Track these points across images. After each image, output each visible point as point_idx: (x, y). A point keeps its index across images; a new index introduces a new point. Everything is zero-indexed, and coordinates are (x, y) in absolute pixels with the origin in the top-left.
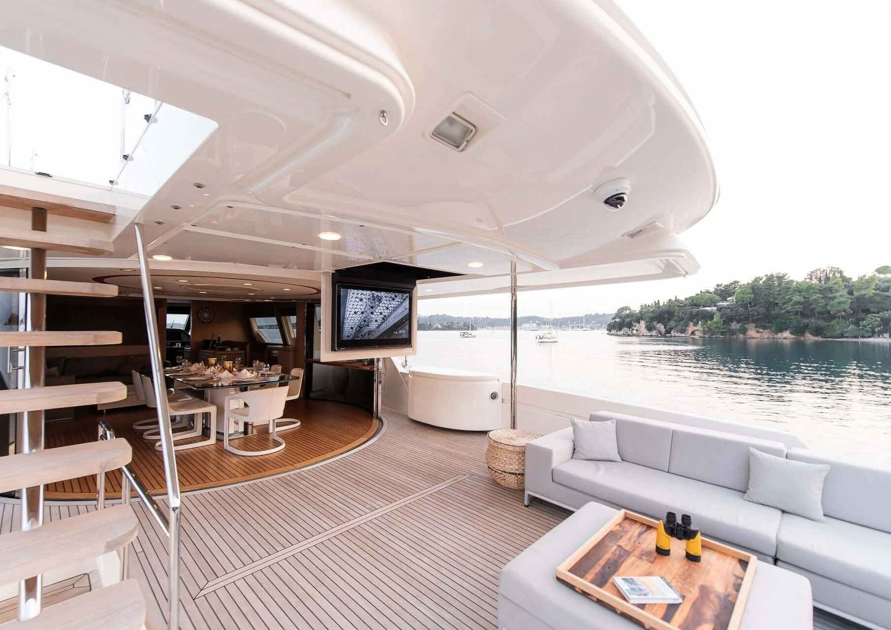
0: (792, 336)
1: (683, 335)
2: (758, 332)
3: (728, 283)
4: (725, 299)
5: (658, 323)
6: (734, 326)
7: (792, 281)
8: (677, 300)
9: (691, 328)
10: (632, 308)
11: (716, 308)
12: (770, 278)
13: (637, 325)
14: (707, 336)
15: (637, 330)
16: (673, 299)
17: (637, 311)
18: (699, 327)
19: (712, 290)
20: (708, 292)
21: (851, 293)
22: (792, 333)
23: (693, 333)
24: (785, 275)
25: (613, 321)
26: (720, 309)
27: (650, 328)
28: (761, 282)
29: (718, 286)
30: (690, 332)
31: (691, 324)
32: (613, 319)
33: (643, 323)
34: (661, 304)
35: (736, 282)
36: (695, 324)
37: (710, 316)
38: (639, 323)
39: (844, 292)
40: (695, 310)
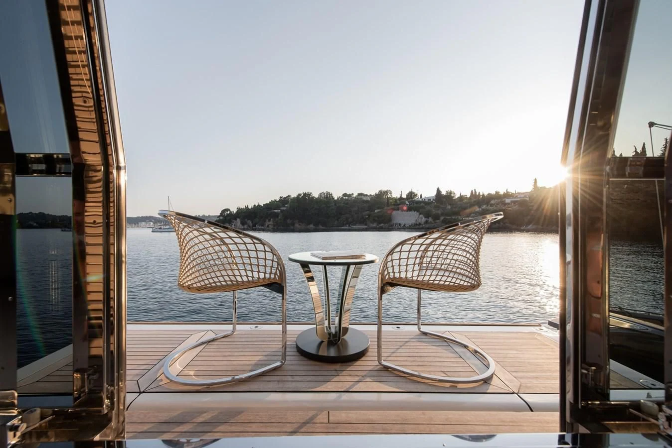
0: (314, 227)
1: (263, 227)
2: (300, 225)
3: (285, 196)
4: (284, 207)
5: (249, 220)
6: (289, 221)
7: (314, 197)
8: (259, 205)
9: (267, 223)
10: (231, 210)
11: (279, 211)
12: (305, 194)
13: (235, 221)
14: (275, 228)
15: (234, 225)
16: (257, 205)
17: (235, 212)
18: (271, 223)
19: (278, 200)
20: (275, 201)
21: (335, 205)
22: (314, 225)
23: (268, 226)
24: (311, 193)
25: (218, 219)
26: (282, 211)
27: (243, 223)
28: (301, 197)
29: (281, 197)
30: (266, 225)
31: (267, 221)
32: (218, 217)
33: (238, 220)
34: (250, 208)
35: (289, 196)
36: (269, 221)
37: (277, 215)
38: (236, 220)
39: (333, 204)
40: (269, 212)
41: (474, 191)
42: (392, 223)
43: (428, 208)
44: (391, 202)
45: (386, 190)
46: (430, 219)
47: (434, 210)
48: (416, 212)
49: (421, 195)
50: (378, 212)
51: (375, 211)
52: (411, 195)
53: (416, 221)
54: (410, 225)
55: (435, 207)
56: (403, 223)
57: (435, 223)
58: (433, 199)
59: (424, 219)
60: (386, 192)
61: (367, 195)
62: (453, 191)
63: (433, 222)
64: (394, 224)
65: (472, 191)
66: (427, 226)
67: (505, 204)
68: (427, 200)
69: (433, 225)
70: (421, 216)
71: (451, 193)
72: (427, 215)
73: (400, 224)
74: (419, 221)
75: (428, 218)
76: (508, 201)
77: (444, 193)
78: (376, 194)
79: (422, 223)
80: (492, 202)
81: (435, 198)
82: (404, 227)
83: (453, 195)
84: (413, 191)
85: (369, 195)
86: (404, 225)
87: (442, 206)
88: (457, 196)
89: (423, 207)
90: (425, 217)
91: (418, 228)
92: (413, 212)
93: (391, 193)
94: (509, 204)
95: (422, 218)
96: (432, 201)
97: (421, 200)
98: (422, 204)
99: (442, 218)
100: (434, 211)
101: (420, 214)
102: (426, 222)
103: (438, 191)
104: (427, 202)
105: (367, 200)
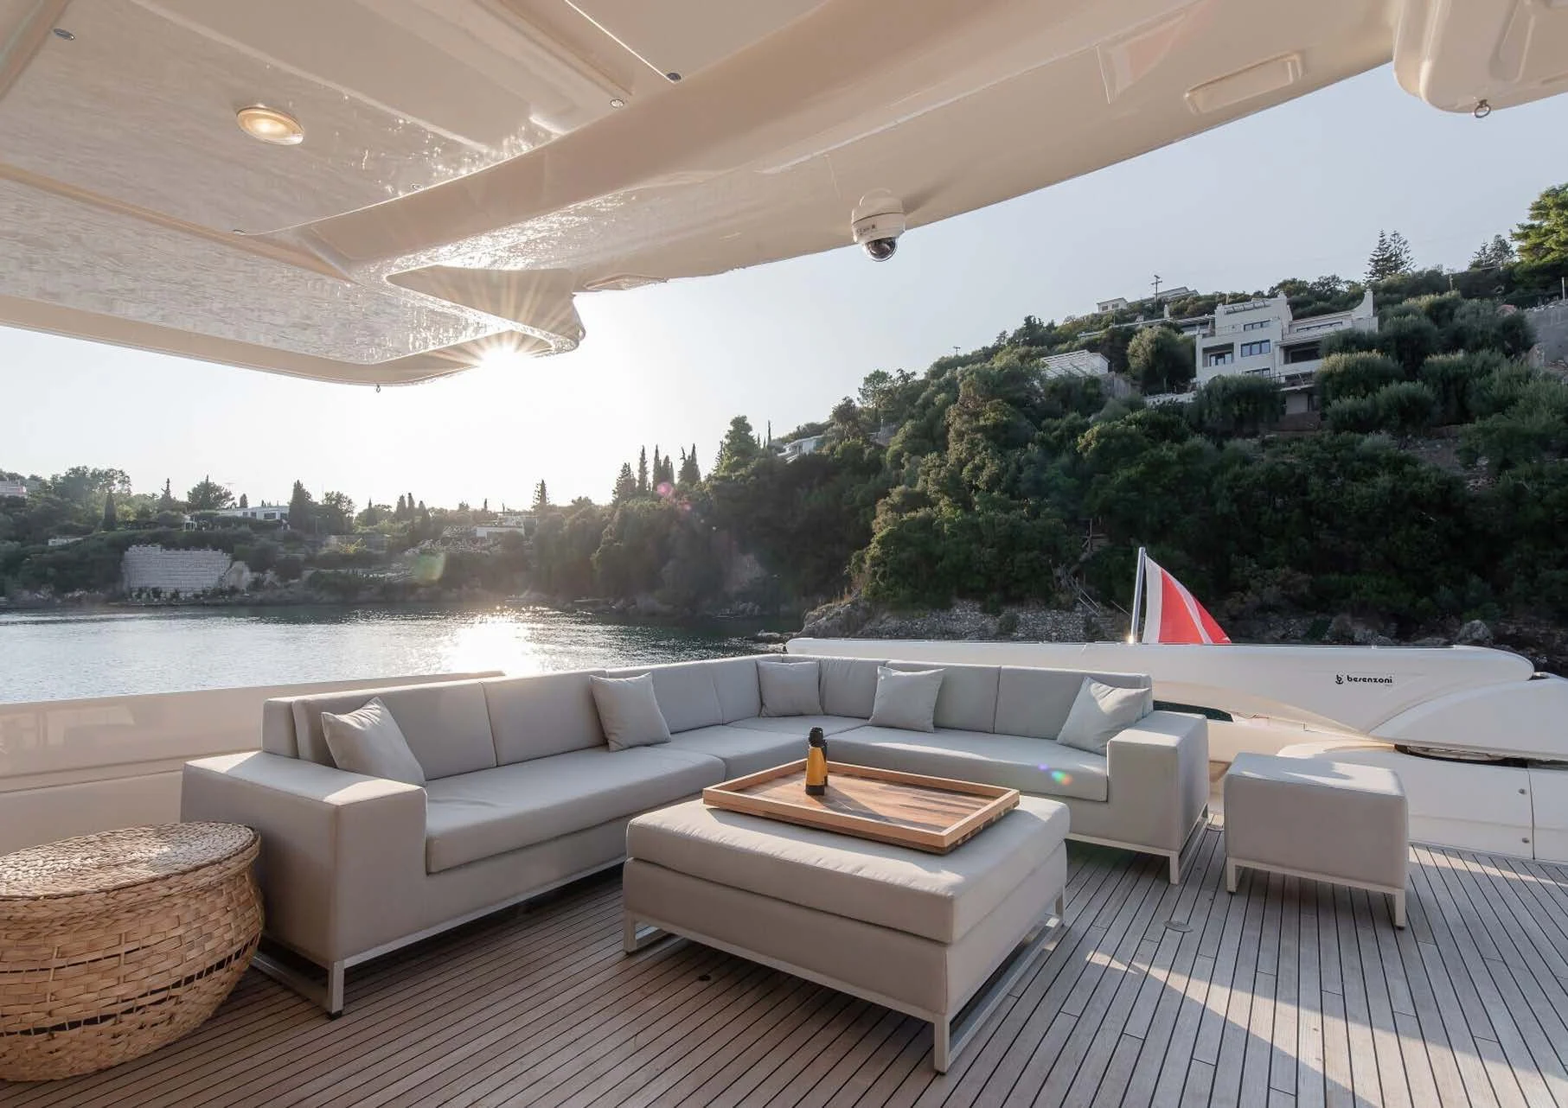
41: (406, 499)
42: (125, 588)
43: (263, 540)
44: (126, 514)
45: (104, 467)
46: (270, 576)
47: (282, 549)
48: (220, 552)
49: (244, 499)
50: (64, 548)
51: (50, 543)
52: (206, 495)
53: (221, 579)
54: (199, 590)
55: (288, 539)
56: (168, 587)
57: (287, 587)
58: (282, 515)
59: (248, 576)
60: (108, 476)
61: (13, 477)
62: (345, 495)
63: (278, 584)
64: (131, 590)
65: (402, 498)
66: (259, 596)
67: (475, 540)
68: (260, 517)
69: (278, 592)
70: (239, 565)
71: (339, 498)
72: (259, 563)
73: (157, 592)
74: (232, 580)
75: (263, 571)
76: (481, 532)
77: (318, 498)
78: (54, 478)
79: (243, 587)
80: (446, 533)
81: (287, 511)
82: (174, 602)
83: (344, 507)
84: (216, 480)
85: (27, 477)
86: (176, 595)
87: (309, 538)
88: (359, 507)
89: (245, 538)
90: (252, 571)
91: (225, 605)
92: (210, 552)
93: (125, 480)
94: (483, 539)
95: (241, 572)
96: (280, 521)
97: (239, 514)
98: (245, 529)
99: (307, 573)
100: (283, 552)
101: (235, 559)
102: (256, 585)
103: (299, 492)
104: (260, 522)
105: (16, 499)
